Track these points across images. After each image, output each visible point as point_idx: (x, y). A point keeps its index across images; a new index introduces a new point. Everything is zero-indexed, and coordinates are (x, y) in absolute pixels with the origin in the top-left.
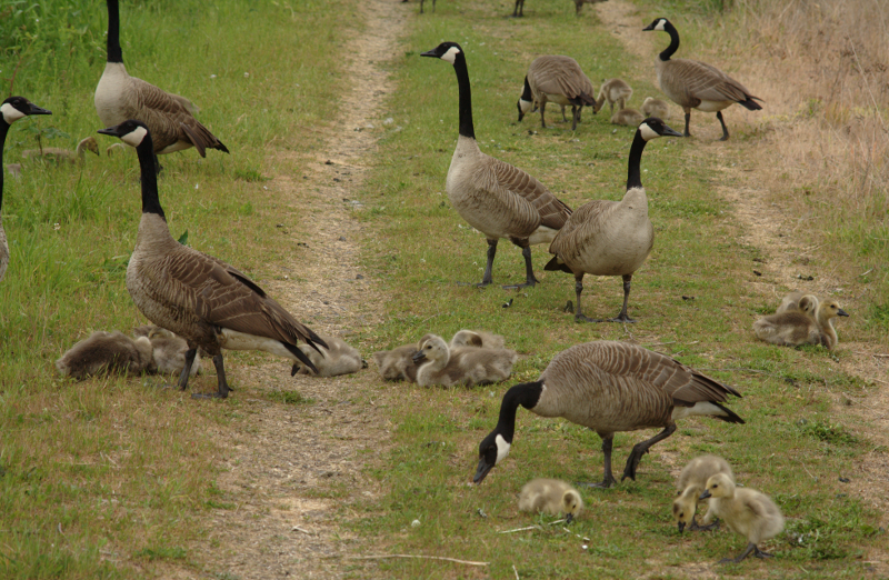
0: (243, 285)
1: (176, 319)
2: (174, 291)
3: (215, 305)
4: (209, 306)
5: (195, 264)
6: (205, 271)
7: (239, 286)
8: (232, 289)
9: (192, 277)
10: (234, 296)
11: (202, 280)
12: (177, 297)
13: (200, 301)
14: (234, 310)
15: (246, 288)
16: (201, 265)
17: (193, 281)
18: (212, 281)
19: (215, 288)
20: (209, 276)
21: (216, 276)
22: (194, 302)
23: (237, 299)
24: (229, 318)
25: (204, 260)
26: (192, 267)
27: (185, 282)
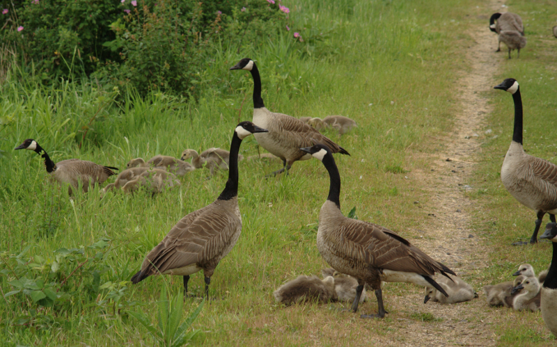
0: (395, 240)
1: (353, 267)
2: (350, 248)
3: (378, 255)
4: (374, 256)
5: (361, 229)
6: (368, 233)
7: (392, 240)
8: (388, 243)
9: (360, 238)
10: (389, 247)
11: (367, 239)
12: (352, 253)
13: (368, 253)
14: (391, 257)
15: (397, 241)
16: (365, 229)
17: (361, 240)
18: (374, 239)
19: (376, 243)
20: (371, 236)
21: (376, 235)
22: (363, 254)
23: (391, 249)
24: (388, 263)
25: (366, 226)
26: (359, 231)
27: (356, 242)
